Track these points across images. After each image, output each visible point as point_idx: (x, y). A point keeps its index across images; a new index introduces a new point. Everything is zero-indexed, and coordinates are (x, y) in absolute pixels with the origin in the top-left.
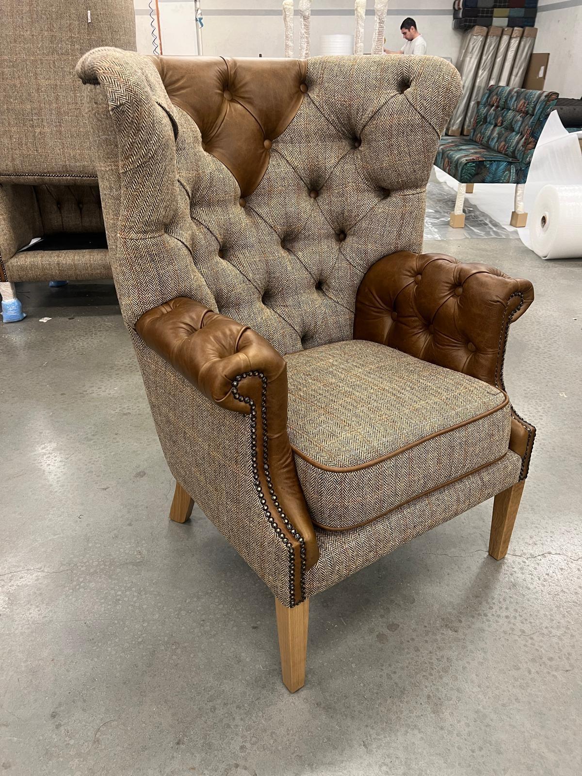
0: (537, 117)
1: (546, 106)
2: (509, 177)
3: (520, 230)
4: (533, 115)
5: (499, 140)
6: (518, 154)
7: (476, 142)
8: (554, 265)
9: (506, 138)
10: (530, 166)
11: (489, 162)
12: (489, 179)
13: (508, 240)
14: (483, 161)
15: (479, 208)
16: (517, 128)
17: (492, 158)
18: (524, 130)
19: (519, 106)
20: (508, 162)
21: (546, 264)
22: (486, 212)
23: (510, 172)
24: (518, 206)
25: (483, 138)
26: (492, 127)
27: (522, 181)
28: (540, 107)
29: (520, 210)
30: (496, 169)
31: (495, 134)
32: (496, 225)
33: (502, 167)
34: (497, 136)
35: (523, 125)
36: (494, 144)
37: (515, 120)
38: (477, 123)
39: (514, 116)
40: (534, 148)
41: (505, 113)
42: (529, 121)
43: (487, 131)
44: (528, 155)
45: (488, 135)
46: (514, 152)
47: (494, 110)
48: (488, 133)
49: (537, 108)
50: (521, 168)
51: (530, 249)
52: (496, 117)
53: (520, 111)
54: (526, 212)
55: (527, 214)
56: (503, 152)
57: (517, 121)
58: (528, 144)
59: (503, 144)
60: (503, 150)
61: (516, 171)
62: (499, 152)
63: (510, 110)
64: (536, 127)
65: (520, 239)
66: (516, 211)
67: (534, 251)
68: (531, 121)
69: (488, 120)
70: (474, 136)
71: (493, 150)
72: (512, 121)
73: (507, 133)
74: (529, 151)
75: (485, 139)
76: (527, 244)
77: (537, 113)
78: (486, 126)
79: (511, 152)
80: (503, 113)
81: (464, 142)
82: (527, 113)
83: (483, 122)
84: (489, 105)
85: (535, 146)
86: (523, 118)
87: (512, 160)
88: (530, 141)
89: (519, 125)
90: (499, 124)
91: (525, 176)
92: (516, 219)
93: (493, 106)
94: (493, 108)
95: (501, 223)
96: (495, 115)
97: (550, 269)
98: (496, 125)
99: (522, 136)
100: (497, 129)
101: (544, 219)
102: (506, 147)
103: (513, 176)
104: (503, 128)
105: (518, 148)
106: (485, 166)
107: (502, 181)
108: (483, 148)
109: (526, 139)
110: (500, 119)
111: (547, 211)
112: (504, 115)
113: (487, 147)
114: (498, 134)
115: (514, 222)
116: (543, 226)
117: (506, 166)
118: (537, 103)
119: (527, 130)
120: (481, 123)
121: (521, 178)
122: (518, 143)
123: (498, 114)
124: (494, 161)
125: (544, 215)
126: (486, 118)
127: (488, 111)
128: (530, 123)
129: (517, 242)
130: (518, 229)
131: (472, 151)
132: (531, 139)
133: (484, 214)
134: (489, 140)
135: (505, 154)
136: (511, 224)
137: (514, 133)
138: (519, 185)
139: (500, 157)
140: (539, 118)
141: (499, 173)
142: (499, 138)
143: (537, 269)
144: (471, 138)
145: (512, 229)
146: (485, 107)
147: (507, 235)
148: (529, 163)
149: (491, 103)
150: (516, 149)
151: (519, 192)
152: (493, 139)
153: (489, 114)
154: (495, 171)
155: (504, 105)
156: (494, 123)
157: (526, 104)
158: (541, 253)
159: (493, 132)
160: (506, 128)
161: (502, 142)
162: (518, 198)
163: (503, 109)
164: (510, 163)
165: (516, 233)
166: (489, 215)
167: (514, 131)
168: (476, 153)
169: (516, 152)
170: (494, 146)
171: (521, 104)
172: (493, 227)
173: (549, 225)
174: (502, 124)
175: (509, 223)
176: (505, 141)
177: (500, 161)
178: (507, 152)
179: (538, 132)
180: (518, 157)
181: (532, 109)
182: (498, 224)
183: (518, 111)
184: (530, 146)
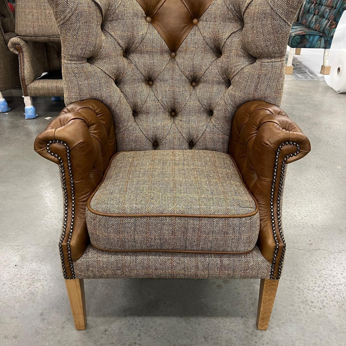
0: (338, 10)
1: (344, 3)
2: (320, 45)
3: (325, 76)
4: (336, 8)
5: (316, 23)
6: (326, 31)
7: (303, 24)
8: (343, 96)
9: (320, 22)
10: (333, 38)
11: (308, 36)
12: (308, 45)
13: (318, 81)
14: (305, 35)
15: (303, 63)
16: (326, 16)
17: (310, 33)
18: (330, 17)
19: (328, 3)
20: (320, 36)
21: (339, 95)
22: (306, 66)
23: (321, 42)
24: (325, 62)
25: (306, 22)
26: (312, 15)
27: (328, 47)
28: (340, 3)
29: (327, 64)
30: (313, 40)
31: (314, 20)
32: (312, 73)
33: (316, 39)
34: (315, 20)
35: (330, 14)
36: (313, 25)
37: (325, 11)
38: (304, 13)
39: (325, 9)
40: (336, 28)
41: (320, 7)
42: (333, 12)
43: (309, 18)
44: (332, 32)
45: (310, 20)
46: (324, 29)
47: (314, 6)
48: (310, 19)
49: (338, 4)
50: (328, 40)
51: (331, 87)
52: (315, 10)
53: (328, 6)
54: (330, 65)
55: (330, 67)
56: (318, 30)
57: (326, 12)
58: (332, 26)
59: (318, 25)
60: (318, 29)
61: (325, 41)
62: (316, 30)
63: (323, 5)
64: (337, 15)
65: (325, 81)
66: (324, 65)
67: (333, 88)
68: (334, 12)
69: (310, 11)
70: (302, 21)
71: (312, 29)
72: (324, 12)
73: (320, 19)
74: (333, 29)
75: (308, 23)
76: (329, 84)
77: (338, 7)
78: (309, 15)
79: (322, 30)
80: (319, 7)
81: (295, 24)
82: (332, 7)
83: (307, 12)
84: (311, 2)
85: (336, 27)
86: (330, 10)
87: (322, 35)
88: (333, 24)
89: (327, 14)
90: (316, 14)
91: (330, 44)
92: (324, 69)
93: (313, 3)
94: (314, 4)
95: (315, 72)
96: (314, 9)
97: (341, 98)
98: (314, 15)
99: (329, 20)
100: (315, 16)
101: (339, 69)
102: (319, 27)
103: (323, 44)
104: (319, 16)
105: (326, 28)
106: (306, 38)
107: (316, 47)
108: (306, 28)
109: (331, 23)
110: (317, 11)
111: (341, 64)
112: (319, 8)
113: (309, 27)
114: (316, 20)
115: (322, 71)
116: (338, 73)
117: (319, 38)
118: (338, 1)
119: (332, 17)
120: (306, 13)
121: (327, 45)
122: (326, 25)
123: (316, 8)
124: (312, 35)
125: (339, 67)
126: (309, 10)
127: (310, 6)
128: (334, 13)
129: (323, 82)
130: (325, 75)
131: (299, 29)
132: (334, 23)
133: (305, 67)
134: (310, 23)
135: (319, 31)
136: (321, 73)
137: (325, 19)
138: (326, 49)
139: (315, 33)
140: (339, 10)
141: (314, 42)
142: (316, 22)
143: (333, 98)
144: (300, 22)
145: (321, 75)
146: (309, 4)
147: (318, 79)
148: (333, 36)
149: (312, 2)
150: (325, 28)
151: (326, 54)
152: (313, 22)
153: (311, 7)
154: (312, 41)
155: (320, 2)
156: (313, 13)
157: (332, 2)
158: (336, 90)
159: (312, 18)
160: (320, 16)
161: (317, 24)
162: (325, 57)
163: (319, 5)
164: (321, 37)
165: (323, 77)
166: (309, 67)
167: (324, 18)
168: (301, 30)
169: (325, 30)
170: (313, 27)
171: (329, 2)
172: (310, 74)
173: (342, 72)
174: (318, 14)
175: (320, 72)
176: (319, 24)
177: (315, 35)
178: (320, 30)
179: (338, 19)
180: (326, 33)
181: (335, 5)
182: (313, 73)
183: (327, 6)
184: (333, 26)
